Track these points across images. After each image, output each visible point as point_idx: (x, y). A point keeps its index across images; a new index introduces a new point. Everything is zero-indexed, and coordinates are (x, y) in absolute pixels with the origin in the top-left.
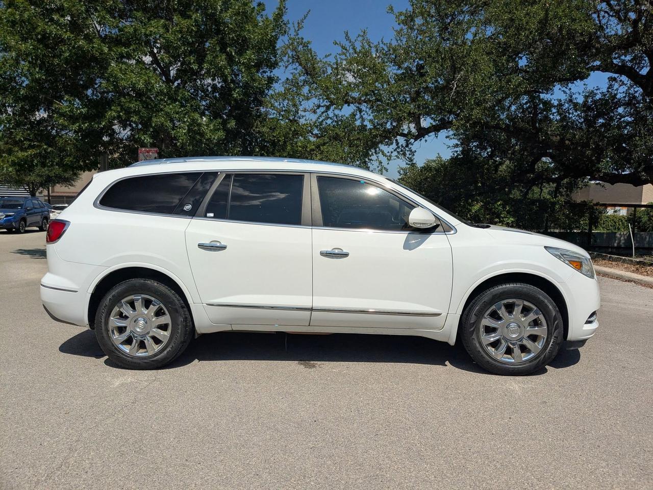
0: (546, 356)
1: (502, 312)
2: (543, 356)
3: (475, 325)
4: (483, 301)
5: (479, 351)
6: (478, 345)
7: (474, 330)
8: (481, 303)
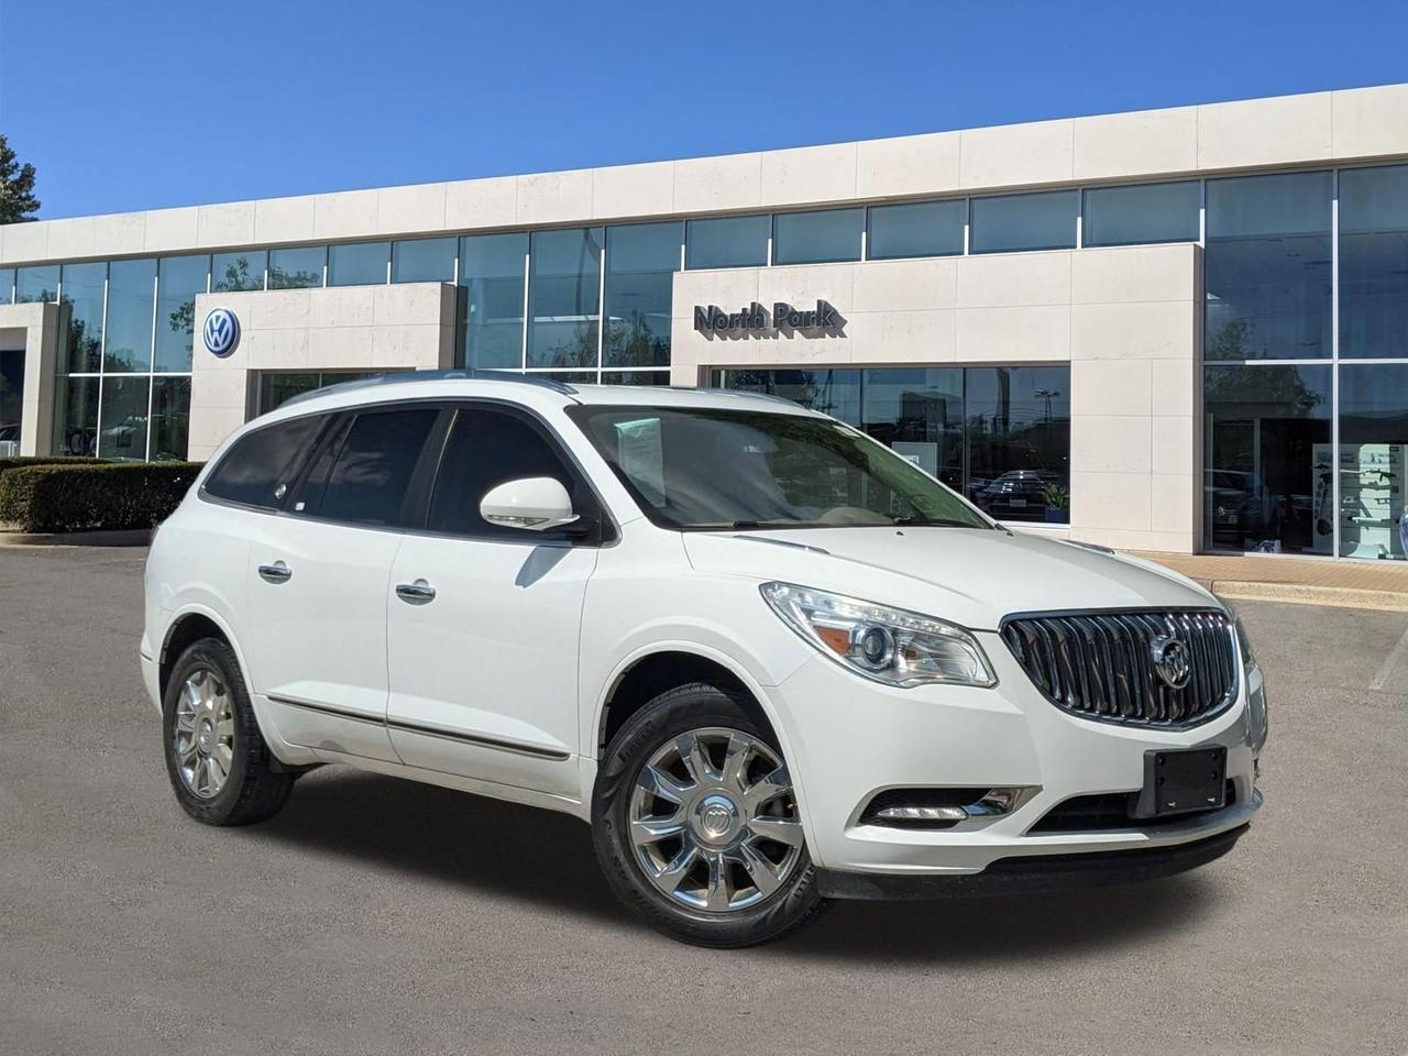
0: (787, 907)
1: (696, 761)
2: (779, 904)
3: (618, 783)
4: (646, 721)
5: (616, 859)
6: (616, 841)
7: (613, 795)
8: (641, 725)
